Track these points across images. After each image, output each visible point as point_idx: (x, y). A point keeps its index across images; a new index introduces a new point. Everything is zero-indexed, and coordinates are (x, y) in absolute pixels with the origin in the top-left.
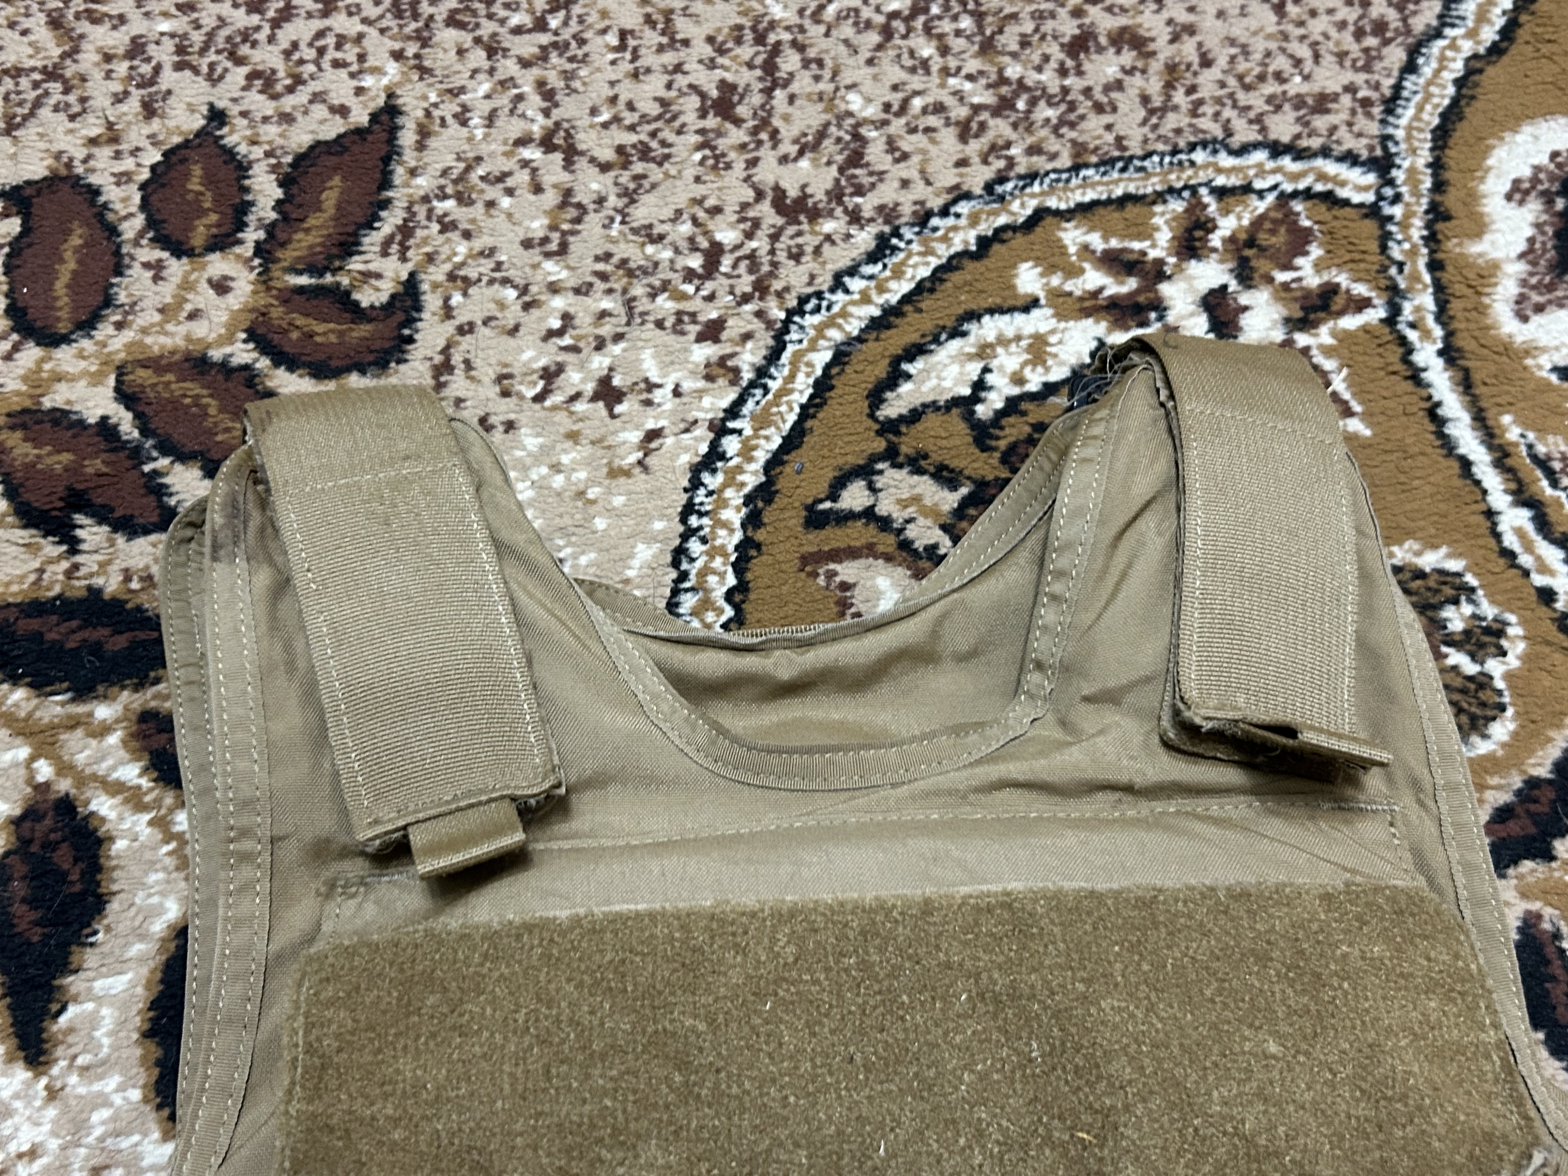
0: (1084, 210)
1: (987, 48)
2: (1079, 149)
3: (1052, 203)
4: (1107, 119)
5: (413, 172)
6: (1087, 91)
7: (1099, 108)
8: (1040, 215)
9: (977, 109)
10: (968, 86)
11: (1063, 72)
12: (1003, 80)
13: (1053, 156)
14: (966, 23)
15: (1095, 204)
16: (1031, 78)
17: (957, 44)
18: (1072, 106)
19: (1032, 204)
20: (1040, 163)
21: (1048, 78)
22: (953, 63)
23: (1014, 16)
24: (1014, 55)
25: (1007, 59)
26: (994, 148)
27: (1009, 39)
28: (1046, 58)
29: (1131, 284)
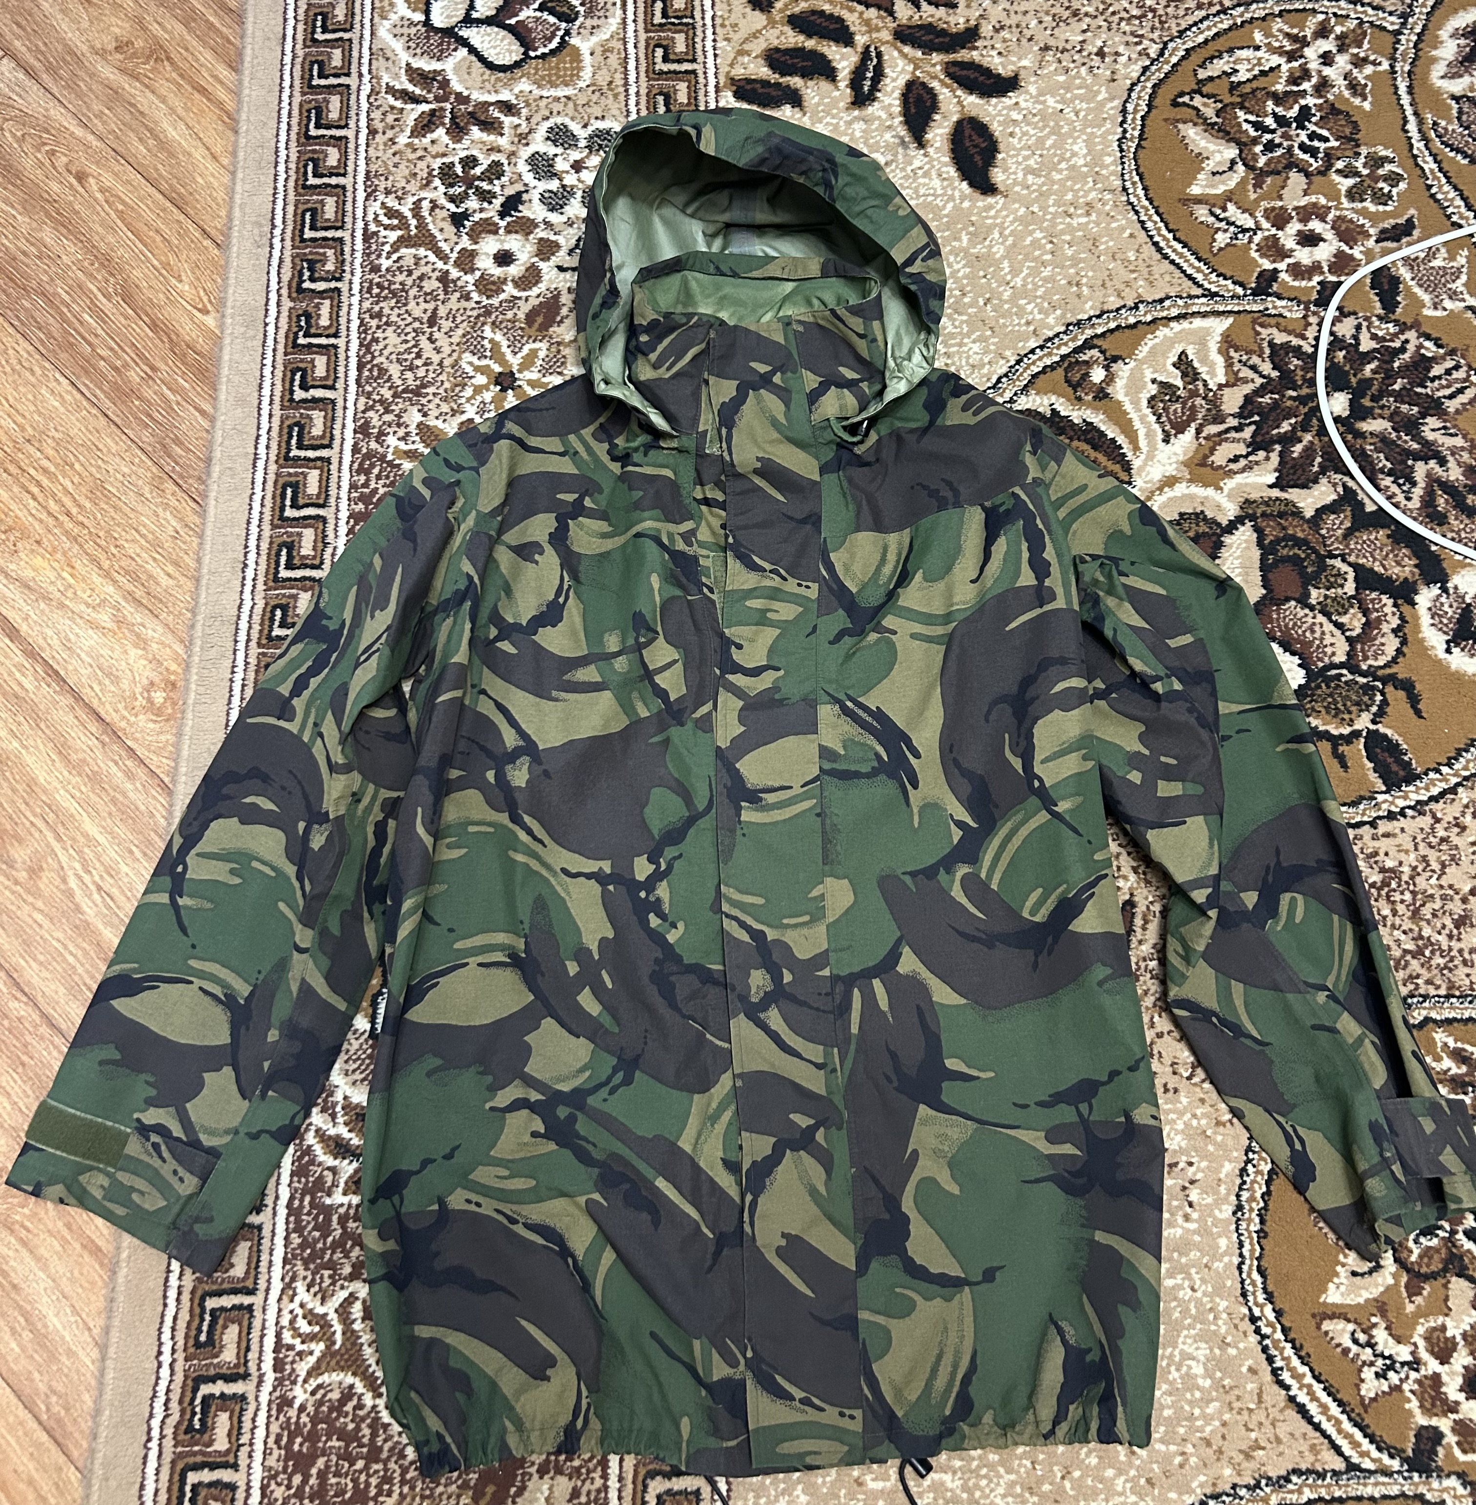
0: (1449, 1021)
1: (1416, 915)
2: (1451, 986)
3: (1434, 1015)
4: (1467, 970)
5: (1140, 942)
6: (1460, 951)
7: (1465, 962)
8: (1427, 1020)
9: (1405, 951)
10: (1403, 937)
11: (1450, 937)
12: (1421, 937)
13: (1438, 987)
14: (1408, 896)
15: (1455, 1019)
16: (1435, 937)
17: (1401, 909)
18: (1452, 960)
19: (1424, 1013)
20: (1432, 992)
21: (1443, 939)
22: (1398, 921)
23: (1432, 896)
24: (1428, 922)
25: (1423, 924)
26: (1411, 977)
27: (1426, 912)
28: (1444, 927)
29: (1464, 1069)
